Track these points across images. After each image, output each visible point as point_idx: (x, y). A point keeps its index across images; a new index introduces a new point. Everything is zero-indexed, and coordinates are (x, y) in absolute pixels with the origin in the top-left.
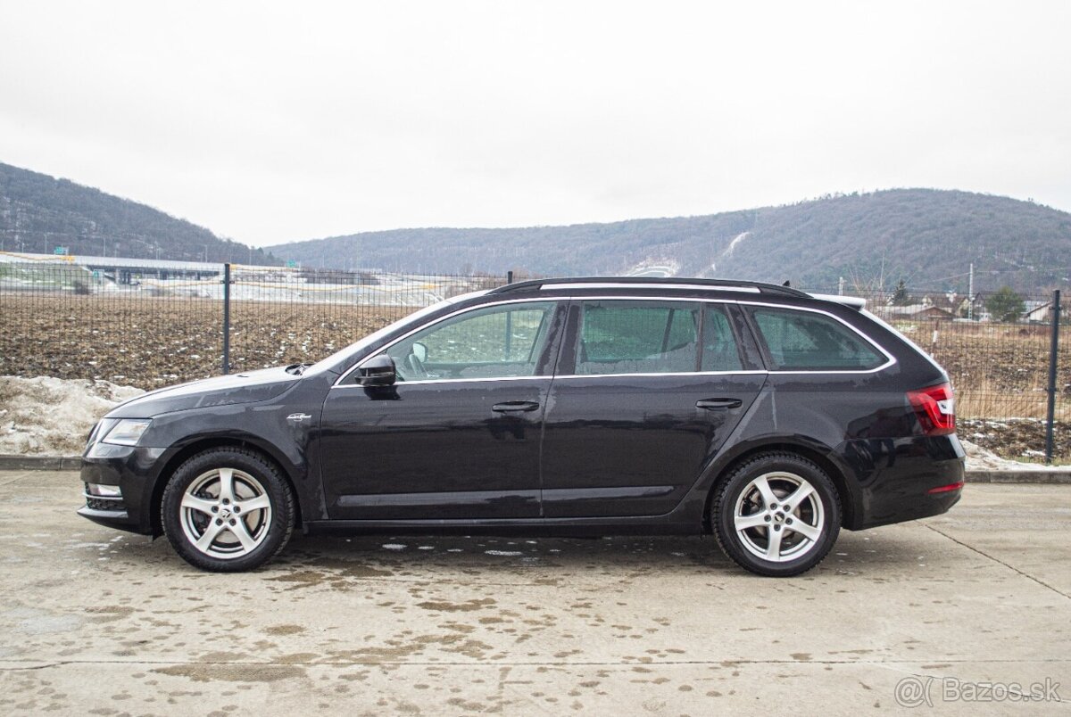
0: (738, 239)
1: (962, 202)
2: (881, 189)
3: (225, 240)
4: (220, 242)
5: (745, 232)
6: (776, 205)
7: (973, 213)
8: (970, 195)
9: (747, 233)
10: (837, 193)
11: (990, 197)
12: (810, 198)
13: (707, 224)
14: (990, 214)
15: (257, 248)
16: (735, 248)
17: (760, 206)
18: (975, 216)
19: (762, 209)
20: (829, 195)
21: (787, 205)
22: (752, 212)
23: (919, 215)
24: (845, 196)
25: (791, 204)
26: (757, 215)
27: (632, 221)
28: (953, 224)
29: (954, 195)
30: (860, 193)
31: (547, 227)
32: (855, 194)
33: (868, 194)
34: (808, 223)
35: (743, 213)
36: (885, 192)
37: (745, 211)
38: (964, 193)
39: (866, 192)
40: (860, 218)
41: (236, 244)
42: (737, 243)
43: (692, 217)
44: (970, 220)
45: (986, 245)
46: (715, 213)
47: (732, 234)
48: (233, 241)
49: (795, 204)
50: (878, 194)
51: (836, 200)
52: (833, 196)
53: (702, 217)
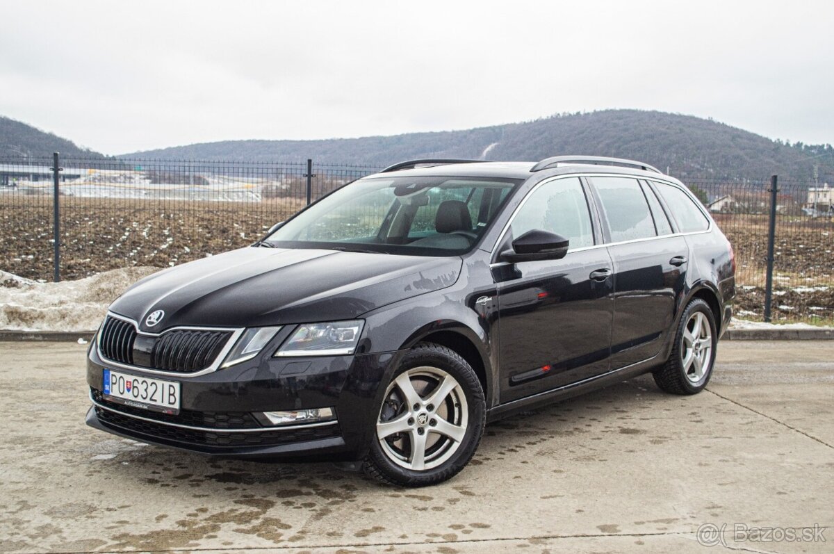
0: (489, 148)
1: (659, 120)
2: (598, 110)
3: (84, 150)
4: (81, 151)
5: (494, 142)
6: (518, 122)
7: (668, 128)
8: (665, 115)
9: (496, 144)
10: (564, 113)
11: (680, 116)
12: (544, 117)
13: (465, 137)
14: (680, 129)
15: (111, 156)
16: (487, 155)
17: (506, 123)
18: (668, 131)
19: (507, 125)
20: (559, 114)
21: (527, 122)
22: (500, 127)
23: (626, 130)
24: (570, 115)
25: (529, 121)
26: (503, 130)
27: (407, 135)
28: (652, 137)
29: (653, 114)
30: (582, 113)
31: (341, 139)
32: (578, 113)
33: (588, 114)
34: (542, 136)
35: (493, 128)
36: (601, 112)
37: (494, 127)
38: (661, 113)
39: (586, 112)
40: (582, 133)
41: (94, 153)
42: (488, 151)
43: (453, 132)
44: (665, 134)
45: (677, 153)
46: (471, 128)
47: (484, 145)
48: (91, 150)
49: (533, 121)
50: (595, 113)
51: (564, 118)
52: (561, 115)
53: (461, 132)
